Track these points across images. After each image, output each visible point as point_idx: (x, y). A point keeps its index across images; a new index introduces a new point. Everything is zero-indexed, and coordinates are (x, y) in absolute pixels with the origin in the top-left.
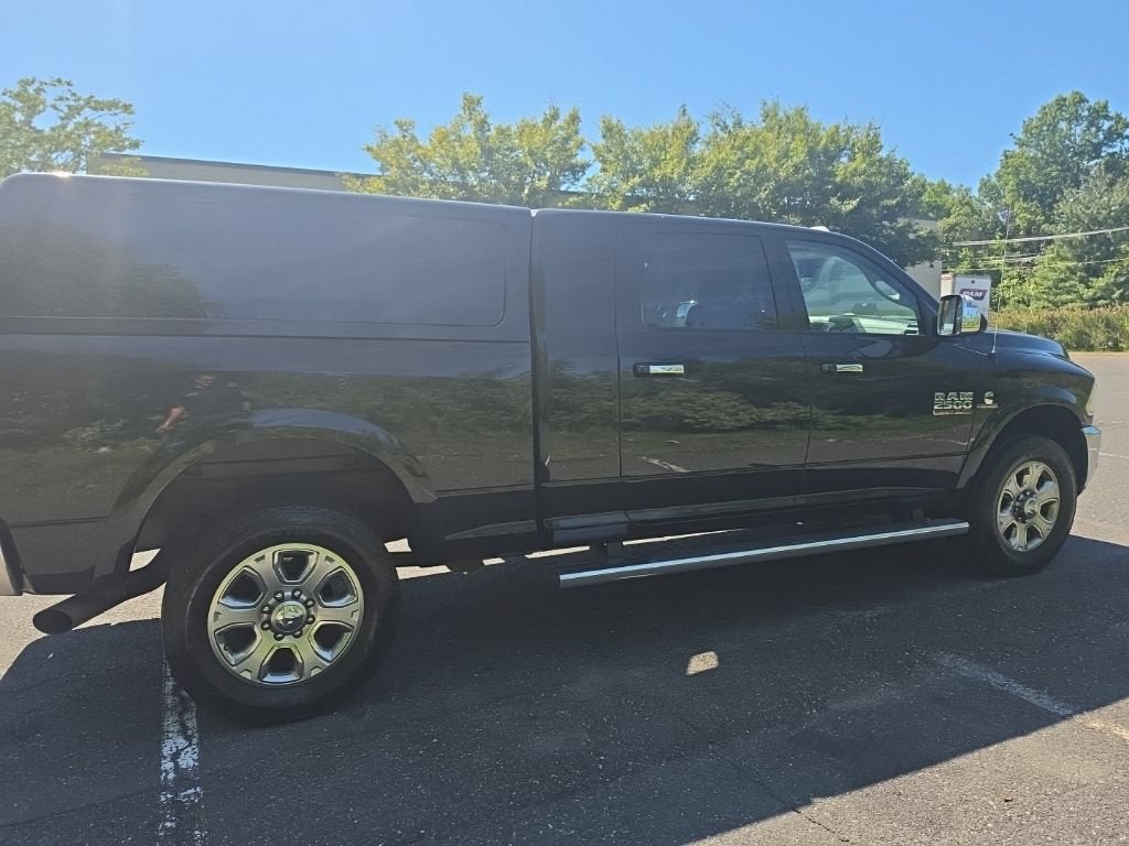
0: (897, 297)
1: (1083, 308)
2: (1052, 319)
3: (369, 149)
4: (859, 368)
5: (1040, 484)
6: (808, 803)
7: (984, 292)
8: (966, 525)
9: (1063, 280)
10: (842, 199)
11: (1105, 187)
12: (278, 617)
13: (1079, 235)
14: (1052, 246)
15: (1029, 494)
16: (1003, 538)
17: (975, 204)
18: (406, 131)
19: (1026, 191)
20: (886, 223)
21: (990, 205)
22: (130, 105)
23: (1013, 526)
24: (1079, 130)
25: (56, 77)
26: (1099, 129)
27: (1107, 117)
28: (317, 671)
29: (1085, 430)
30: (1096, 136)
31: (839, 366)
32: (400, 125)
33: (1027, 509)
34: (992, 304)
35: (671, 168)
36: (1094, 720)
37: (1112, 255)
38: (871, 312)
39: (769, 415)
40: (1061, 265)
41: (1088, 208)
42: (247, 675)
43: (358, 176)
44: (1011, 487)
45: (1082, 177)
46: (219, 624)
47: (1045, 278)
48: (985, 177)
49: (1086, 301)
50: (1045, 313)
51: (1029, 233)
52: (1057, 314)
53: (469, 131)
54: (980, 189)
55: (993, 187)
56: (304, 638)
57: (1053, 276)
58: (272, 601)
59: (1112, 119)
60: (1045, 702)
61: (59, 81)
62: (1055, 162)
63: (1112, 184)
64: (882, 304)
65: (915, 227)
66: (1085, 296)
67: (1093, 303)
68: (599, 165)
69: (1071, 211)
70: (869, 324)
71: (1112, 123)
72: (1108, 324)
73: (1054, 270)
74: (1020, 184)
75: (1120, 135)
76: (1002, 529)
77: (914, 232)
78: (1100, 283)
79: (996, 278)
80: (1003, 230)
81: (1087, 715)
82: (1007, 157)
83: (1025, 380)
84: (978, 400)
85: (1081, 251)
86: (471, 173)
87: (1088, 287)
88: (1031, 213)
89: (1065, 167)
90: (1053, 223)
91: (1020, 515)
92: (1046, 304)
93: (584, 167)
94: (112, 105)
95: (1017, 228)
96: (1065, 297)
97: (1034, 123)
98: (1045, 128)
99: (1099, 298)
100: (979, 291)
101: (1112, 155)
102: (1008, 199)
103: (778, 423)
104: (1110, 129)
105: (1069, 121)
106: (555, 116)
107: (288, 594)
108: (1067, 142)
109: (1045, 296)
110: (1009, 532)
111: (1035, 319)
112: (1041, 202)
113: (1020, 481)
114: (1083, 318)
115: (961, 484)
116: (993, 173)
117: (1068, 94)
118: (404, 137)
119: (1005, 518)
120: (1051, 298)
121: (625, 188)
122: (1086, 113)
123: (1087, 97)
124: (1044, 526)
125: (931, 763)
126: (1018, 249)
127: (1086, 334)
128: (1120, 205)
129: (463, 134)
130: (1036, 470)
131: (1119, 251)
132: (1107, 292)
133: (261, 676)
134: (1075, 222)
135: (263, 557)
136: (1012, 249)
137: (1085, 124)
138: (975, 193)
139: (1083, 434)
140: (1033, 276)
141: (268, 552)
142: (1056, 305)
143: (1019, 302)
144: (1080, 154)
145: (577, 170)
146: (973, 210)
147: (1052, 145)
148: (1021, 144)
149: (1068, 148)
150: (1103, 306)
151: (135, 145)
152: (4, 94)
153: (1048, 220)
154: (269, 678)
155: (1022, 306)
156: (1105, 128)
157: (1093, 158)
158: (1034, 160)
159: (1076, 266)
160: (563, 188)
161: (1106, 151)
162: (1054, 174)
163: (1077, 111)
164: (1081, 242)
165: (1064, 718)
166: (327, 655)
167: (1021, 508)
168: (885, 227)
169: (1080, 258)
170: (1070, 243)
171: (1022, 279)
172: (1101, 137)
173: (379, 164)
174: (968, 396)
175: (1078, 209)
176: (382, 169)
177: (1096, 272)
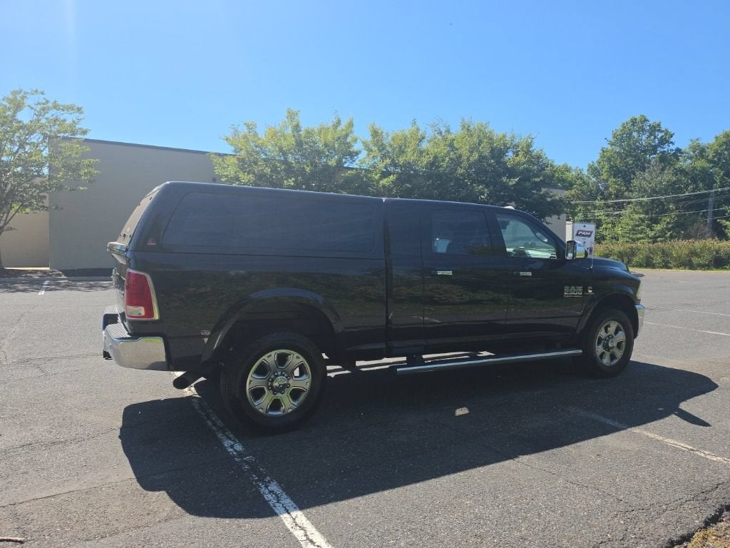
0: (546, 240)
1: (649, 243)
2: (632, 248)
3: (227, 139)
4: (529, 274)
5: (616, 332)
6: (517, 457)
7: (591, 232)
8: (581, 351)
9: (638, 226)
10: (509, 177)
11: (659, 171)
12: (276, 384)
13: (645, 199)
14: (631, 205)
15: (610, 337)
16: (600, 359)
17: (585, 178)
18: (252, 129)
19: (615, 172)
20: (535, 192)
21: (594, 179)
22: (81, 108)
23: (603, 353)
24: (644, 137)
25: (34, 89)
26: (655, 137)
27: (659, 131)
28: (290, 410)
29: (637, 306)
30: (654, 141)
31: (521, 273)
32: (248, 126)
33: (610, 345)
34: (596, 239)
35: (410, 156)
36: (636, 430)
37: (665, 212)
38: (533, 247)
39: (478, 297)
40: (636, 216)
41: (650, 184)
42: (261, 410)
43: (220, 155)
44: (602, 334)
45: (646, 165)
46: (251, 386)
47: (628, 224)
48: (591, 163)
49: (651, 238)
50: (628, 245)
51: (617, 197)
52: (634, 246)
53: (289, 131)
54: (588, 170)
55: (596, 169)
56: (285, 394)
57: (632, 223)
58: (273, 376)
59: (663, 131)
60: (616, 424)
61: (36, 91)
62: (631, 156)
63: (663, 169)
64: (538, 243)
65: (551, 194)
66: (650, 236)
67: (654, 240)
68: (366, 152)
69: (641, 185)
70: (533, 253)
71: (663, 134)
72: (663, 252)
73: (632, 219)
74: (611, 167)
75: (667, 142)
76: (598, 354)
77: (551, 197)
78: (658, 227)
79: (599, 224)
80: (602, 194)
81: (633, 428)
82: (603, 151)
83: (609, 282)
84: (585, 290)
85: (648, 208)
86: (290, 155)
87: (652, 230)
88: (619, 185)
89: (637, 159)
90: (631, 191)
91: (606, 347)
92: (627, 239)
93: (357, 153)
94: (70, 108)
95: (610, 194)
96: (639, 236)
97: (619, 133)
98: (625, 135)
99: (658, 237)
100: (588, 232)
101: (663, 152)
102: (605, 176)
103: (484, 301)
104: (662, 137)
105: (638, 132)
106: (339, 122)
107: (279, 373)
108: (638, 144)
109: (627, 235)
110: (602, 355)
111: (622, 248)
112: (623, 178)
113: (606, 331)
114: (649, 249)
115: (578, 332)
116: (595, 161)
117: (638, 117)
118: (250, 132)
119: (599, 349)
120: (631, 236)
121: (381, 166)
122: (648, 128)
123: (648, 118)
124: (619, 354)
125: (567, 444)
126: (611, 206)
127: (651, 258)
128: (668, 182)
129: (285, 132)
130: (613, 326)
131: (669, 208)
132: (663, 233)
133: (267, 411)
134: (643, 191)
135: (270, 356)
136: (608, 207)
137: (648, 134)
138: (585, 172)
139: (636, 308)
140: (620, 223)
141: (273, 353)
142: (634, 240)
143: (612, 238)
144: (645, 151)
145: (353, 155)
146: (584, 182)
147: (629, 145)
148: (612, 144)
149: (638, 147)
150: (660, 241)
151: (85, 132)
152: (3, 100)
153: (628, 190)
154: (270, 413)
155: (614, 241)
156: (659, 137)
157: (652, 154)
158: (619, 153)
159: (645, 218)
160: (345, 165)
161: (659, 150)
162: (631, 162)
163: (643, 126)
164: (647, 203)
165: (623, 429)
166: (296, 403)
167: (607, 344)
168: (533, 194)
169: (646, 213)
170: (640, 203)
171: (614, 224)
172: (657, 142)
173: (233, 148)
174: (580, 288)
175: (644, 184)
176: (235, 151)
177: (656, 221)
